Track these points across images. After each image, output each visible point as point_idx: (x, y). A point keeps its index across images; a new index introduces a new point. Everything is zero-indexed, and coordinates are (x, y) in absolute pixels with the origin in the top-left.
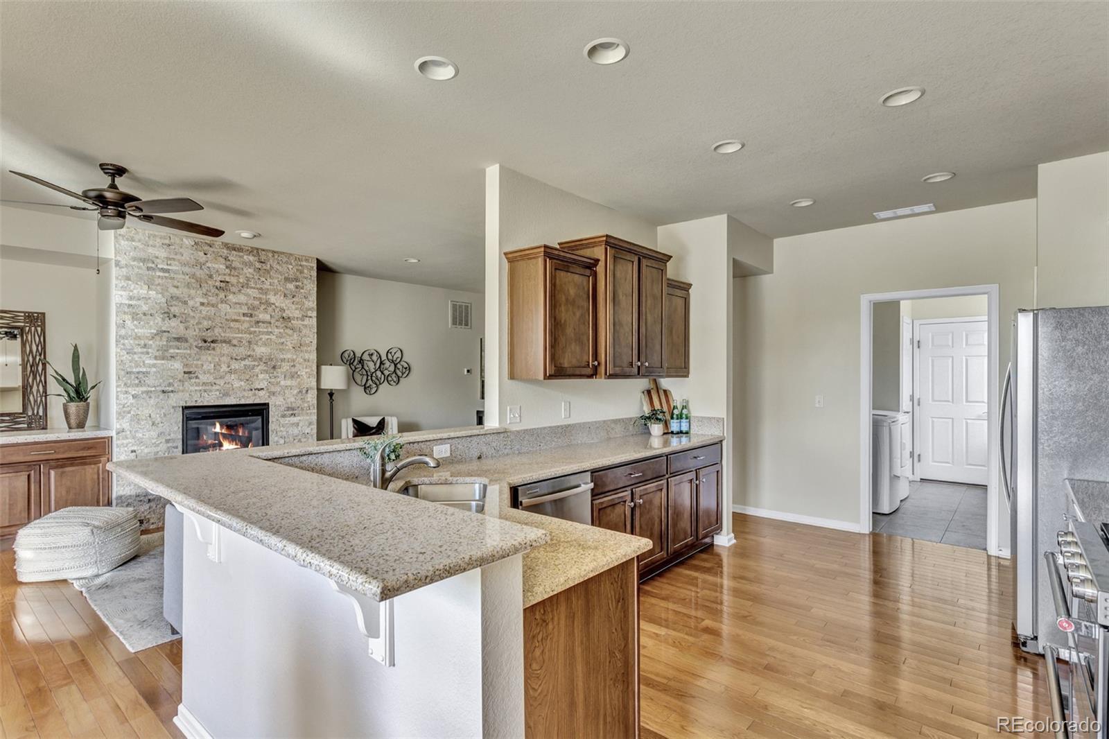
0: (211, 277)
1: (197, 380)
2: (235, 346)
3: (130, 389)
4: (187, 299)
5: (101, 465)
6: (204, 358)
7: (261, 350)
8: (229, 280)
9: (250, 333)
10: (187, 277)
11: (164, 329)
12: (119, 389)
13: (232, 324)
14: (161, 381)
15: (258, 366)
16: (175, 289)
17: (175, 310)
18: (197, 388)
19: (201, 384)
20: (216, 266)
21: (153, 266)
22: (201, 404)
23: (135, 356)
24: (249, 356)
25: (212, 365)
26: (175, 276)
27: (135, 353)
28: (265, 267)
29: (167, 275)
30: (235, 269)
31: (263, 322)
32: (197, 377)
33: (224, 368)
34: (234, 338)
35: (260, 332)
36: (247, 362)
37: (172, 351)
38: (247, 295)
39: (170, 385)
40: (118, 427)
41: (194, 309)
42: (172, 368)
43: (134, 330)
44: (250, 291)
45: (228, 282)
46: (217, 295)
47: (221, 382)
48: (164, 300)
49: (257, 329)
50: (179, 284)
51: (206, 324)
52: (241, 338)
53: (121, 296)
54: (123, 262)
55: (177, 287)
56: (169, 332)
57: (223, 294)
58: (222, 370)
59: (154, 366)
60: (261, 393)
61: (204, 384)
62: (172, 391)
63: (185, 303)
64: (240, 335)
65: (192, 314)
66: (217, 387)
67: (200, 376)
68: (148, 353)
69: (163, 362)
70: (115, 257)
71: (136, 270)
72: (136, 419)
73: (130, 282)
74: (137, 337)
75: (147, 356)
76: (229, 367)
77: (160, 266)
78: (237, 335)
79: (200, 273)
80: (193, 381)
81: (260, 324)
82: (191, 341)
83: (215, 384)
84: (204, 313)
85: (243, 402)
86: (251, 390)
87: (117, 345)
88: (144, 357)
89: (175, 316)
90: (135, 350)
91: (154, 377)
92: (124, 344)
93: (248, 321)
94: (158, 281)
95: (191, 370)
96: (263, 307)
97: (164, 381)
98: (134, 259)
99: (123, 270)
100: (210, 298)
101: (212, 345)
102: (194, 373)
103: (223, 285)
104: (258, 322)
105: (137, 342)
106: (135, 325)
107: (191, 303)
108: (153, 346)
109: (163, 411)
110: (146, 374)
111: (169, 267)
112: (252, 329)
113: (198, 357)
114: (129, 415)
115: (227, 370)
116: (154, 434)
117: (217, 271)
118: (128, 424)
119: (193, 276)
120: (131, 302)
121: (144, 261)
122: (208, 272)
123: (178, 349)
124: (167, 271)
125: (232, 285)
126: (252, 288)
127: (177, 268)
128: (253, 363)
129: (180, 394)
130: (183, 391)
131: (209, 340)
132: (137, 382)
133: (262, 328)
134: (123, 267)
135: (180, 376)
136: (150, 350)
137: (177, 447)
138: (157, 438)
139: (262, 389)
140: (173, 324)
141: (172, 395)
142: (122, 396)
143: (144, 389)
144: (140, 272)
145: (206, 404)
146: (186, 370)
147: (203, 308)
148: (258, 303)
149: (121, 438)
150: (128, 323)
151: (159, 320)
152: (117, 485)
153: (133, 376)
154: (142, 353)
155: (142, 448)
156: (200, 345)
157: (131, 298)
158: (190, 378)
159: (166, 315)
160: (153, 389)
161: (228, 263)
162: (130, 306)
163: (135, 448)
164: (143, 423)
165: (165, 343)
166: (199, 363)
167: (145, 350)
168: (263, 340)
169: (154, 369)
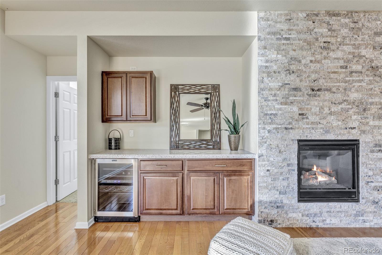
0: (317, 39)
1: (307, 120)
2: (334, 93)
3: (266, 126)
4: (301, 59)
5: (249, 177)
6: (312, 103)
7: (354, 96)
8: (329, 41)
9: (346, 82)
10: (301, 42)
11: (286, 82)
12: (260, 126)
13: (332, 76)
14: (285, 120)
15: (351, 109)
16: (294, 52)
17: (293, 67)
18: (308, 126)
19: (310, 123)
20: (321, 30)
21: (280, 37)
22: (310, 139)
23: (269, 103)
24: (345, 101)
25: (318, 108)
26: (294, 42)
27: (269, 100)
28: (357, 26)
29: (288, 42)
30: (334, 31)
31: (356, 72)
32: (307, 118)
33: (326, 110)
34: (335, 86)
35: (353, 80)
36: (343, 106)
37: (291, 98)
38: (342, 51)
39: (290, 123)
40: (260, 152)
41: (306, 65)
42: (292, 111)
43: (268, 84)
44: (345, 48)
45: (329, 42)
46: (321, 53)
47: (324, 122)
48: (286, 61)
49: (351, 79)
50: (296, 48)
51: (313, 76)
52: (339, 86)
53: (262, 60)
54: (263, 37)
55: (295, 50)
56: (289, 84)
57: (326, 52)
58: (324, 112)
59: (280, 109)
60: (354, 131)
61: (312, 123)
62: (291, 128)
63: (300, 62)
64: (338, 84)
65: (304, 70)
66: (321, 126)
67: (309, 117)
68: (276, 100)
69: (286, 106)
70: (258, 34)
71: (270, 41)
72: (270, 147)
73: (267, 50)
74: (271, 89)
75: (276, 102)
76: (329, 110)
77: (284, 36)
78: (335, 84)
79: (309, 37)
80: (305, 120)
81: (353, 74)
82: (303, 90)
83: (320, 123)
84: (312, 68)
85: (340, 138)
86: (346, 128)
87: (259, 95)
88: (274, 103)
89: (293, 72)
90: (269, 98)
91: (281, 118)
92: (263, 94)
93: (345, 73)
94: (283, 47)
95: (303, 112)
96: (356, 59)
97: (286, 120)
98: (269, 33)
99: (263, 42)
100: (317, 56)
101: (318, 93)
102: (305, 115)
103: (325, 45)
104: (352, 72)
105: (270, 93)
106: (269, 81)
107: (303, 62)
108: (280, 95)
109: (286, 142)
110: (275, 115)
111: (290, 36)
112: (347, 79)
113: (308, 102)
114: (266, 145)
115: (328, 112)
116: (280, 159)
117: (322, 34)
118: (265, 151)
119: (305, 41)
120: (267, 64)
121: (274, 34)
122: (315, 36)
123: (295, 96)
124: (287, 39)
125: (332, 44)
126: (347, 45)
127: (295, 36)
128: (348, 106)
129: (297, 130)
130: (298, 128)
131: (316, 89)
132: (270, 121)
133: (355, 77)
134: (262, 40)
135: (297, 117)
136: (278, 98)
137: (294, 170)
138: (282, 162)
139: (354, 128)
140: (292, 78)
141: (291, 131)
142: (262, 131)
143: (275, 126)
144: (273, 42)
145: (313, 138)
146: (300, 112)
147: (311, 64)
148: (352, 56)
149: (261, 160)
150: (265, 79)
151: (283, 75)
152: (259, 193)
153: (268, 117)
154: (273, 100)
155: (273, 168)
156: (310, 93)
157: (267, 61)
158: (303, 119)
159: (288, 72)
160: (280, 126)
161: (330, 27)
162: (266, 67)
163: (269, 168)
164: (274, 151)
165: (287, 92)
166: (309, 107)
167: (275, 98)
168: (356, 87)
169: (280, 112)
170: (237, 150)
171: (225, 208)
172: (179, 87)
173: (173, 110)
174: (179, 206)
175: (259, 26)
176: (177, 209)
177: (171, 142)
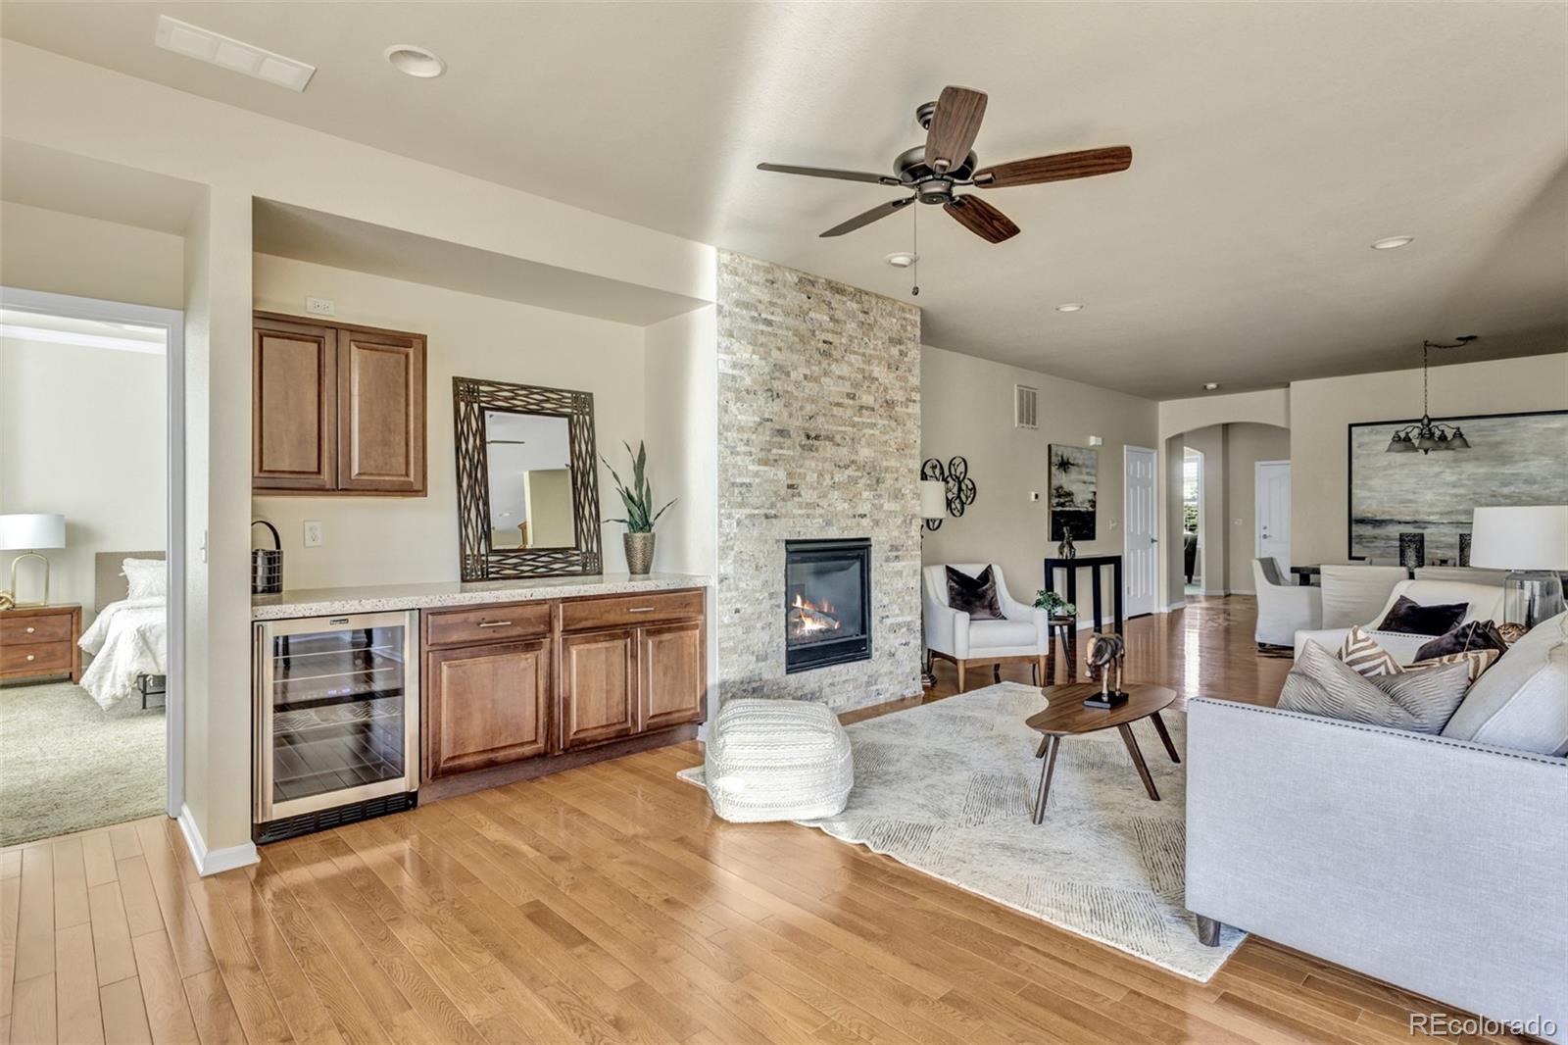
0: (813, 333)
1: (800, 499)
2: (838, 445)
3: (733, 511)
4: (789, 369)
5: (698, 631)
6: (807, 462)
7: (865, 453)
8: (831, 340)
9: (854, 426)
10: (790, 333)
11: (767, 416)
12: (723, 511)
13: (836, 410)
14: (764, 498)
15: (861, 477)
16: (778, 352)
17: (777, 385)
18: (800, 512)
19: (804, 505)
20: (818, 316)
21: (756, 315)
22: (804, 538)
23: (738, 458)
24: (852, 462)
25: (816, 475)
26: (780, 332)
27: (738, 454)
28: (868, 321)
29: (770, 329)
30: (837, 321)
31: (867, 408)
32: (800, 495)
33: (827, 482)
34: (839, 432)
35: (864, 423)
36: (850, 472)
37: (774, 451)
38: (850, 364)
39: (772, 506)
40: (722, 571)
41: (797, 384)
42: (776, 478)
43: (736, 416)
44: (852, 358)
45: (831, 343)
46: (820, 363)
47: (824, 503)
48: (767, 370)
49: (860, 420)
50: (782, 344)
51: (809, 408)
52: (845, 432)
53: (725, 361)
54: (726, 308)
55: (780, 349)
56: (772, 420)
57: (827, 361)
58: (825, 484)
59: (756, 474)
60: (865, 522)
61: (808, 505)
62: (775, 516)
63: (788, 374)
64: (843, 429)
65: (795, 393)
66: (822, 511)
67: (803, 493)
68: (751, 454)
69: (766, 468)
70: (718, 300)
71: (739, 320)
72: (739, 560)
73: (734, 341)
74: (741, 429)
75: (751, 458)
76: (832, 478)
77: (763, 316)
78: (840, 428)
79: (803, 327)
80: (796, 499)
81: (864, 411)
82: (794, 435)
83: (818, 505)
84: (807, 391)
85: (846, 536)
86: (854, 516)
87: (720, 440)
88: (748, 459)
89: (778, 396)
90: (738, 449)
91: (758, 493)
92: (726, 439)
93: (852, 407)
94: (762, 339)
95: (794, 482)
96: (867, 383)
97: (767, 499)
98: (738, 304)
99: (727, 319)
100: (813, 368)
101: (816, 443)
102: (796, 488)
103: (826, 346)
104: (862, 407)
105: (740, 437)
106: (738, 409)
107: (793, 374)
108: (756, 442)
109: (767, 546)
110: (749, 486)
111: (773, 318)
112: (856, 419)
113: (801, 462)
114: (733, 553)
115: (830, 483)
116: (758, 583)
117: (821, 325)
118: (732, 566)
119: (796, 333)
120: (735, 372)
121: (746, 306)
122: (811, 327)
123: (781, 448)
124: (769, 323)
125: (835, 348)
126: (855, 353)
127: (781, 320)
128: (857, 473)
129: (783, 520)
130: (785, 517)
131: (813, 435)
132: (740, 499)
133: (866, 418)
134: (726, 316)
135: (784, 491)
136: (753, 450)
137: (779, 606)
138: (760, 591)
139: (865, 515)
140: (776, 409)
141: (774, 521)
142: (726, 522)
143: (748, 511)
144: (744, 324)
145: (809, 537)
146: (790, 482)
147: (805, 383)
148: (861, 377)
149: (724, 589)
150: (732, 407)
151: (762, 401)
152: (720, 664)
153: (736, 491)
154: (745, 453)
155: (746, 606)
156: (803, 443)
157: (734, 366)
158: (793, 496)
159: (770, 394)
160: (756, 512)
161: (832, 312)
162: (734, 377)
163: (739, 606)
164: (746, 566)
165: (768, 438)
166: (802, 471)
167: (748, 449)
168: (867, 436)
169: (757, 480)
170: (648, 573)
171: (651, 714)
172: (481, 388)
173: (464, 458)
174: (541, 730)
175: (720, 281)
176: (535, 741)
177: (464, 558)
